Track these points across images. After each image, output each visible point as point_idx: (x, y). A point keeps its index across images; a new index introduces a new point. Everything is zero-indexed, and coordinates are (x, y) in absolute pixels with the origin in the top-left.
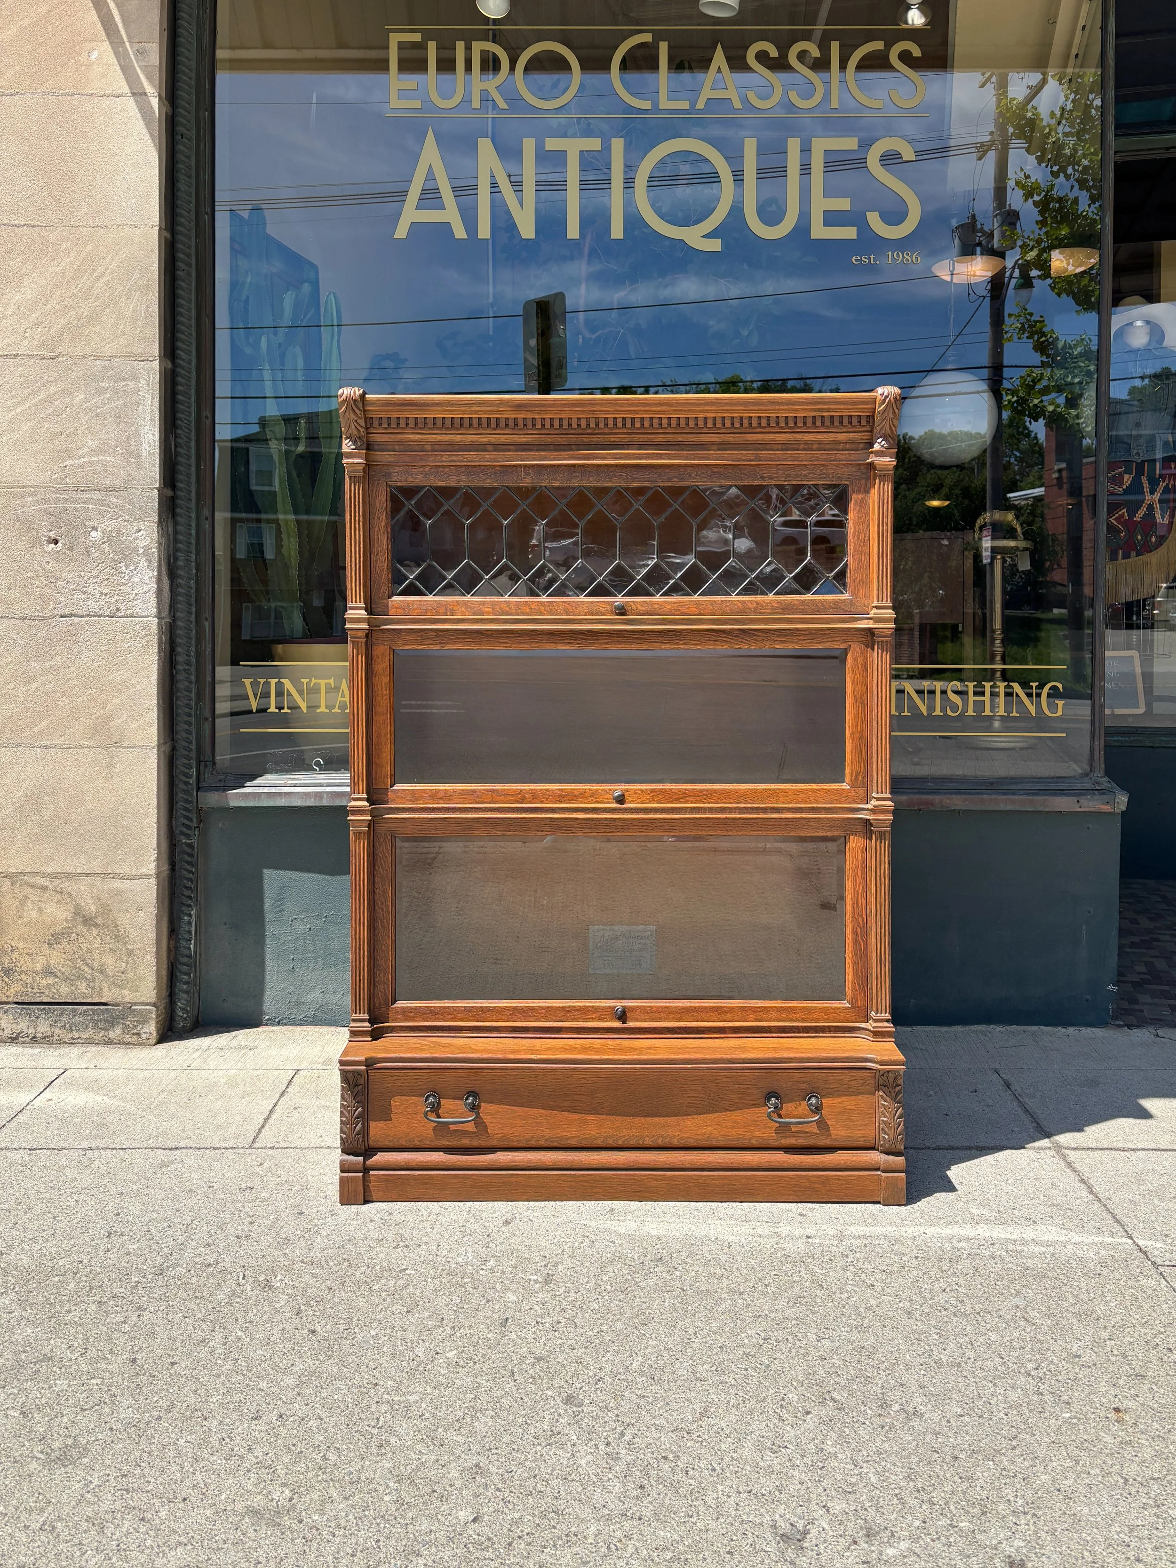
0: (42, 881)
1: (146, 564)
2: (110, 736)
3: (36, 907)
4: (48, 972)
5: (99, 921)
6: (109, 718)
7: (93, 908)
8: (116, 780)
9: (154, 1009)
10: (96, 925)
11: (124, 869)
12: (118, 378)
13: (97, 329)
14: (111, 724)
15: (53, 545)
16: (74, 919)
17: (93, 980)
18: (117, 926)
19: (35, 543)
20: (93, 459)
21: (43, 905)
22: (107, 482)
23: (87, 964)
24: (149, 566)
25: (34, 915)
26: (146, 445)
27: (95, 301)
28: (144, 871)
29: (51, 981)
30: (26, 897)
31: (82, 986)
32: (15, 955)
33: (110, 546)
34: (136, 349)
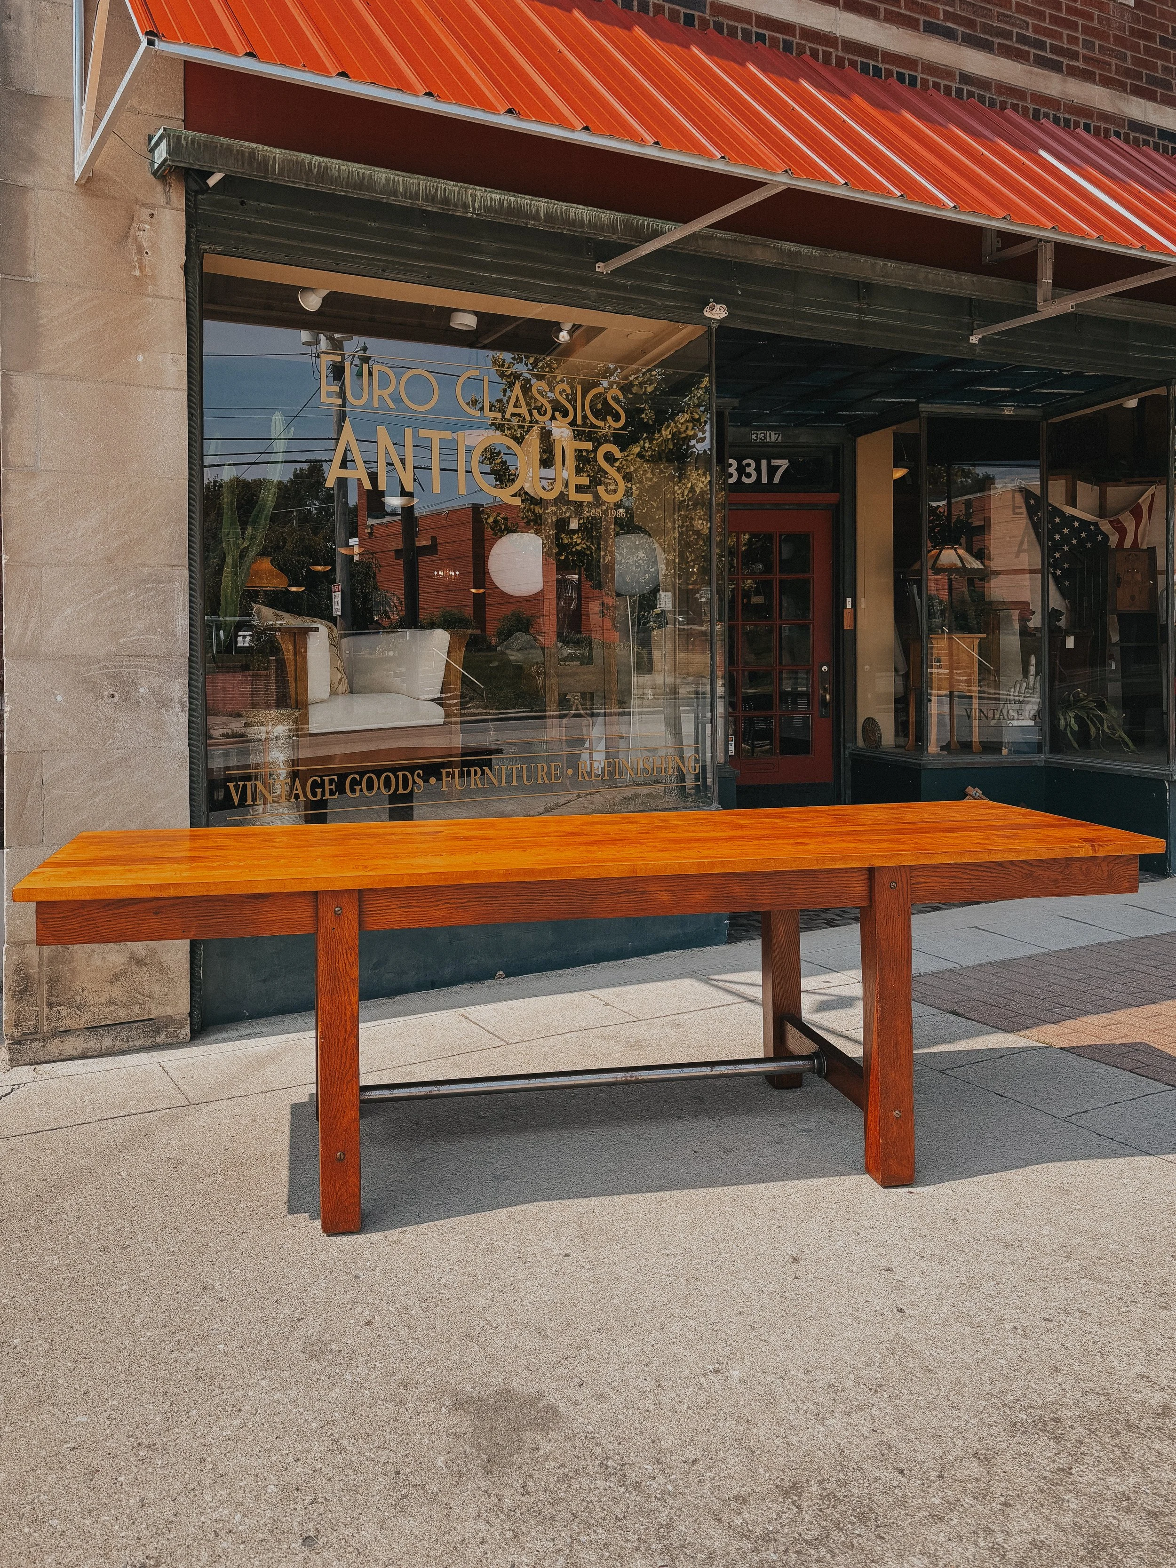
1: (180, 710)
3: (101, 957)
4: (111, 1002)
5: (148, 961)
9: (189, 1017)
10: (146, 964)
12: (158, 581)
13: (144, 547)
14: (157, 823)
15: (111, 699)
16: (130, 962)
17: (144, 1004)
18: (162, 963)
19: (99, 696)
20: (141, 637)
21: (106, 955)
22: (152, 653)
23: (139, 993)
24: (182, 712)
25: (99, 963)
26: (179, 629)
29: (112, 1009)
30: (94, 951)
31: (136, 1009)
32: (86, 993)
33: (154, 698)
34: (170, 561)
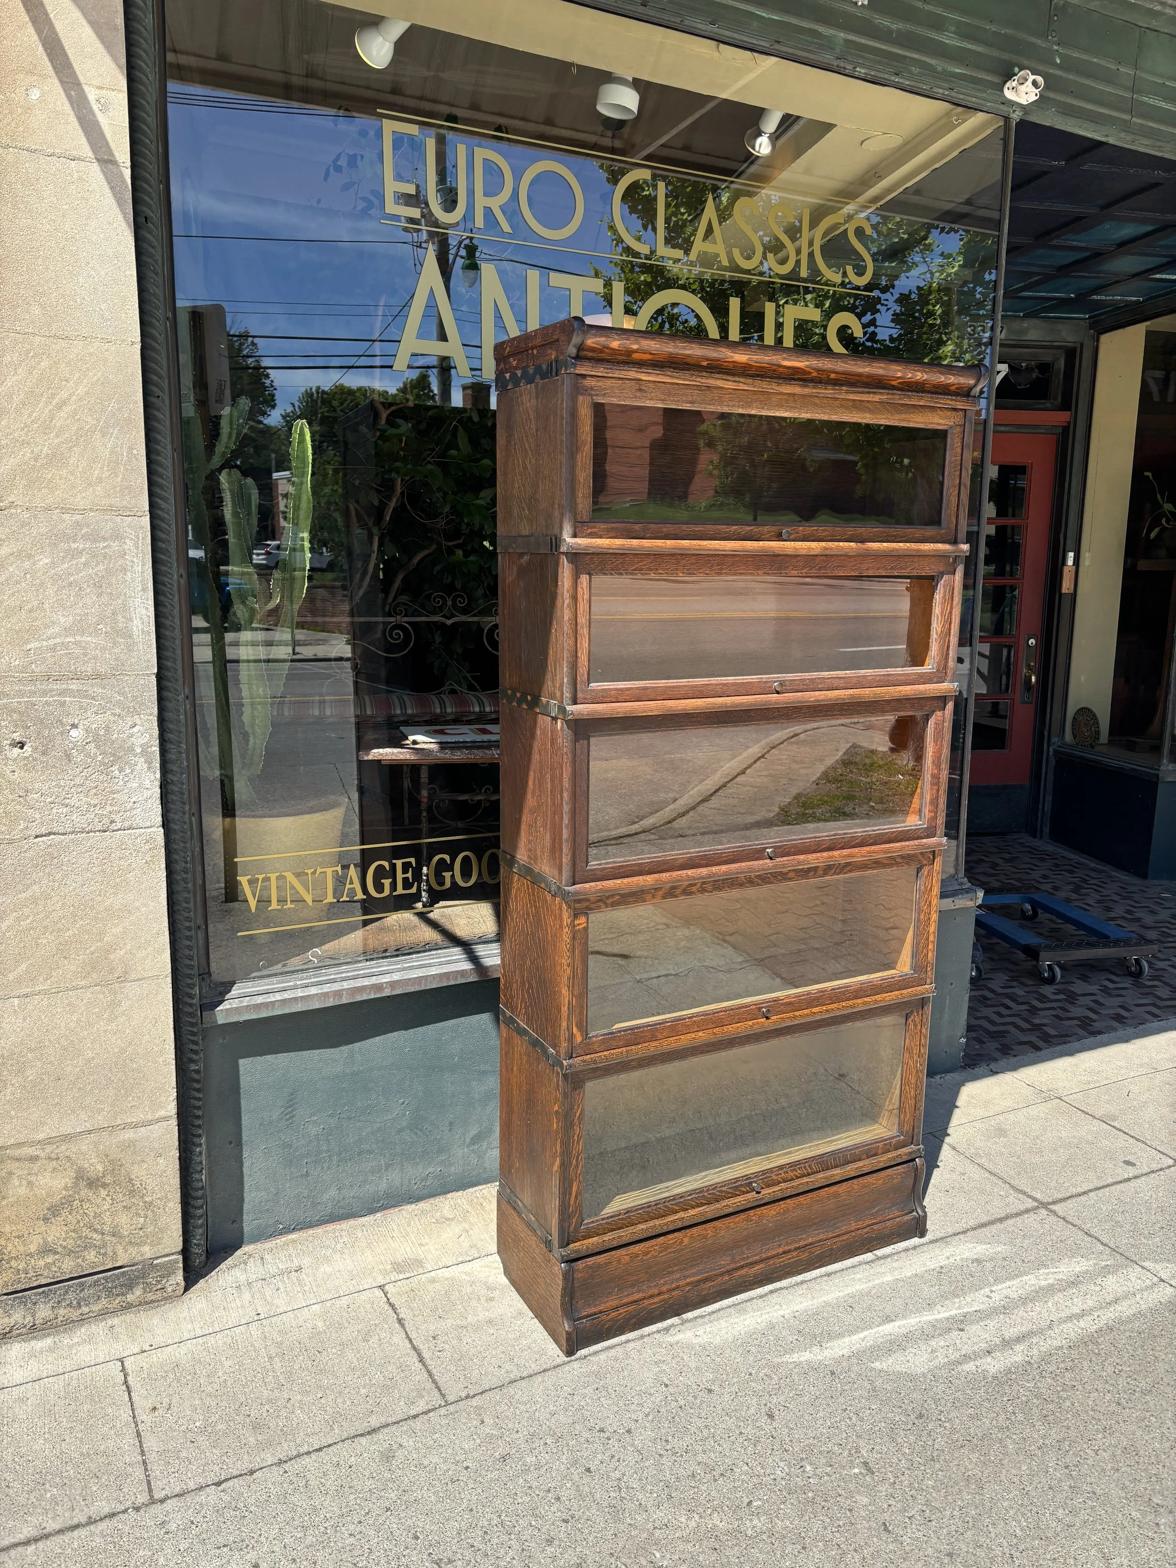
1: (145, 766)
2: (112, 971)
3: (24, 1182)
4: (46, 1250)
5: (108, 1179)
6: (108, 950)
7: (99, 1167)
8: (122, 1019)
9: (180, 1257)
10: (104, 1186)
11: (139, 1116)
12: (95, 537)
13: (64, 472)
14: (112, 957)
15: (17, 750)
16: (76, 1184)
17: (104, 1246)
18: (131, 1180)
20: (68, 640)
21: (33, 1178)
22: (89, 669)
23: (96, 1230)
24: (149, 768)
25: (22, 1191)
26: (136, 622)
27: (57, 436)
28: (162, 1113)
29: (49, 1259)
30: (10, 1173)
31: (91, 1255)
33: (97, 747)
34: (116, 501)
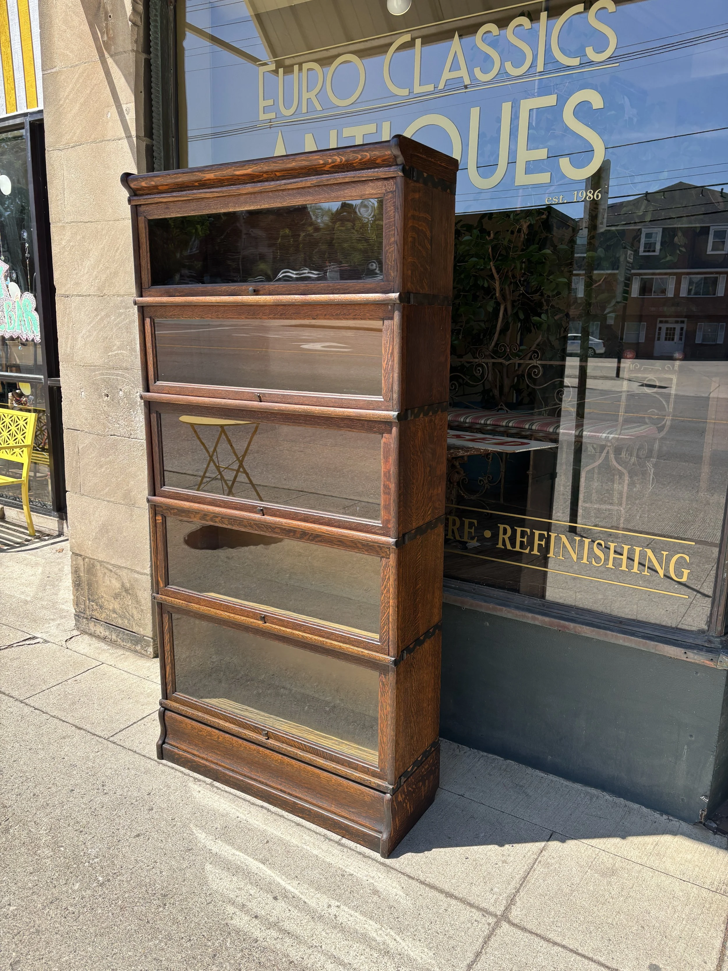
0: (110, 567)
2: (131, 500)
3: (109, 579)
5: (130, 592)
6: (130, 491)
7: (128, 585)
8: (134, 523)
9: (152, 640)
10: (130, 594)
11: (139, 569)
12: (126, 307)
13: (118, 279)
14: (131, 494)
15: (106, 398)
16: (122, 589)
17: (130, 620)
18: (137, 596)
19: (100, 396)
20: (119, 352)
21: (111, 579)
22: (124, 365)
23: (127, 612)
25: (108, 582)
27: (116, 264)
28: (146, 571)
29: (115, 615)
30: (105, 573)
31: (126, 621)
32: (103, 600)
33: (127, 400)
